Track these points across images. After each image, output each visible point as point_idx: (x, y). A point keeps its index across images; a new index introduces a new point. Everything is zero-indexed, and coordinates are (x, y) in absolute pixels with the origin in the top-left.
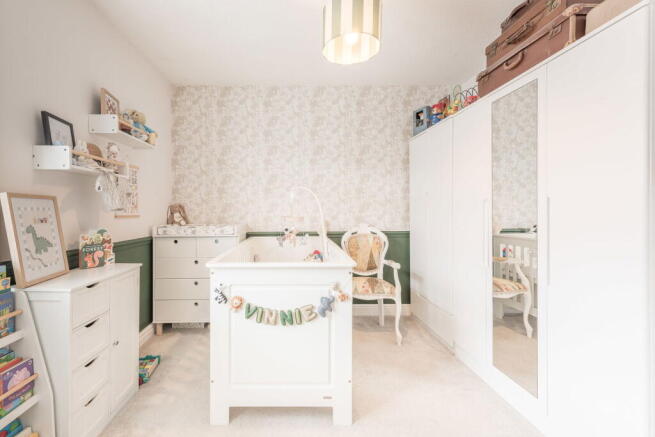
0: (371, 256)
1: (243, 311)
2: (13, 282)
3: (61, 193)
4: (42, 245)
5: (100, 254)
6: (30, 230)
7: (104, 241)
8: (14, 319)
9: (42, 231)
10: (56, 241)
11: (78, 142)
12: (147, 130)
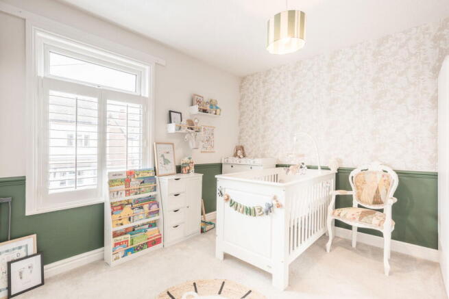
0: (377, 192)
1: (229, 202)
2: (156, 174)
3: (176, 142)
4: (166, 162)
5: (188, 168)
6: (163, 156)
7: (190, 163)
8: (155, 186)
9: (167, 156)
10: (172, 161)
11: (183, 120)
12: (217, 108)
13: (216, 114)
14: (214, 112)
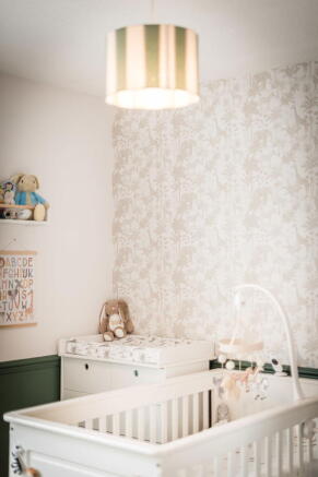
12: (37, 200)
13: (32, 218)
14: (27, 213)
